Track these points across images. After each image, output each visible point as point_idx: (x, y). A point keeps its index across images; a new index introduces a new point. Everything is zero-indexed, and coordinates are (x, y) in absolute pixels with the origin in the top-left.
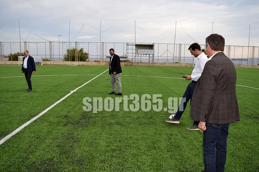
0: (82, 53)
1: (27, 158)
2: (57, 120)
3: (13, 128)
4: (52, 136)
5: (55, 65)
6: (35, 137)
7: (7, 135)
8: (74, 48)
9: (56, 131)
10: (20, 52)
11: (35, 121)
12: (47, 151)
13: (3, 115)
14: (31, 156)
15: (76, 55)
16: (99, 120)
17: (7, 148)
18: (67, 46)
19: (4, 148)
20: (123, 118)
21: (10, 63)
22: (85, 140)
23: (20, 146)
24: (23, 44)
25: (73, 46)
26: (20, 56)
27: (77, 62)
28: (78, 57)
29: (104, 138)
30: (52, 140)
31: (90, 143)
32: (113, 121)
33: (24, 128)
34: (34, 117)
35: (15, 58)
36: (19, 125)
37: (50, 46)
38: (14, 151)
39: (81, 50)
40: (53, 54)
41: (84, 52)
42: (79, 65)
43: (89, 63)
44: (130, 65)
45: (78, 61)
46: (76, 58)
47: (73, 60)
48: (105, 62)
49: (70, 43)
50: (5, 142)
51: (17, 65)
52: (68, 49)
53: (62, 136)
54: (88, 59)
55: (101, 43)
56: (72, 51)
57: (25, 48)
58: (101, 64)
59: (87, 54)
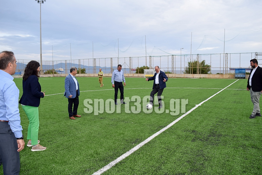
0: (204, 65)
1: (159, 168)
2: (184, 133)
3: (145, 136)
4: (181, 150)
5: (177, 77)
6: (165, 148)
7: (140, 142)
8: (196, 61)
9: (185, 145)
10: (145, 66)
11: (164, 132)
12: (178, 164)
13: (136, 123)
14: (163, 167)
15: (198, 67)
16: (230, 139)
17: (141, 155)
18: (189, 59)
19: (139, 154)
20: (260, 141)
21: (137, 75)
22: (216, 160)
23: (153, 155)
24: (148, 58)
25: (194, 59)
26: (145, 69)
27: (199, 74)
28: (200, 70)
29: (239, 161)
30: (182, 154)
31: (222, 165)
32: (247, 143)
33: (154, 138)
34: (163, 128)
35: (141, 71)
36: (150, 135)
37: (173, 59)
38: (147, 158)
39: (203, 63)
40: (175, 67)
41: (206, 64)
42: (200, 78)
43: (211, 76)
45: (200, 73)
46: (197, 70)
47: (195, 72)
48: (229, 74)
49: (192, 55)
50: (139, 149)
51: (143, 78)
52: (189, 62)
53: (191, 152)
54: (210, 72)
55: (225, 54)
56: (193, 64)
57: (150, 62)
58: (225, 76)
59: (209, 66)
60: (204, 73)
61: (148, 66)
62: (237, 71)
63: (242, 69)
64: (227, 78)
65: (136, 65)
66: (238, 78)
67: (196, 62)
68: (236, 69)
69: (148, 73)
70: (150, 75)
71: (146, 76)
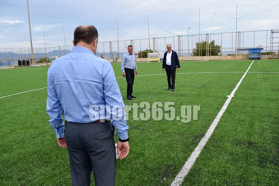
0: (213, 45)
5: (184, 61)
10: (148, 49)
15: (207, 49)
18: (197, 39)
21: (139, 60)
24: (151, 41)
26: (149, 52)
27: (208, 57)
28: (209, 51)
35: (144, 55)
37: (179, 40)
39: (213, 43)
40: (181, 49)
41: (215, 45)
42: (210, 60)
43: (222, 58)
44: (276, 58)
45: (209, 55)
46: (207, 52)
47: (204, 54)
48: (241, 55)
49: (200, 35)
51: (147, 62)
52: (197, 43)
54: (220, 53)
55: (237, 33)
56: (202, 45)
57: (154, 45)
58: (237, 58)
59: (219, 47)
60: (214, 54)
61: (152, 49)
62: (251, 51)
63: (256, 49)
64: (240, 60)
66: (253, 59)
67: (205, 42)
68: (249, 49)
69: (152, 57)
70: (154, 60)
71: (150, 60)
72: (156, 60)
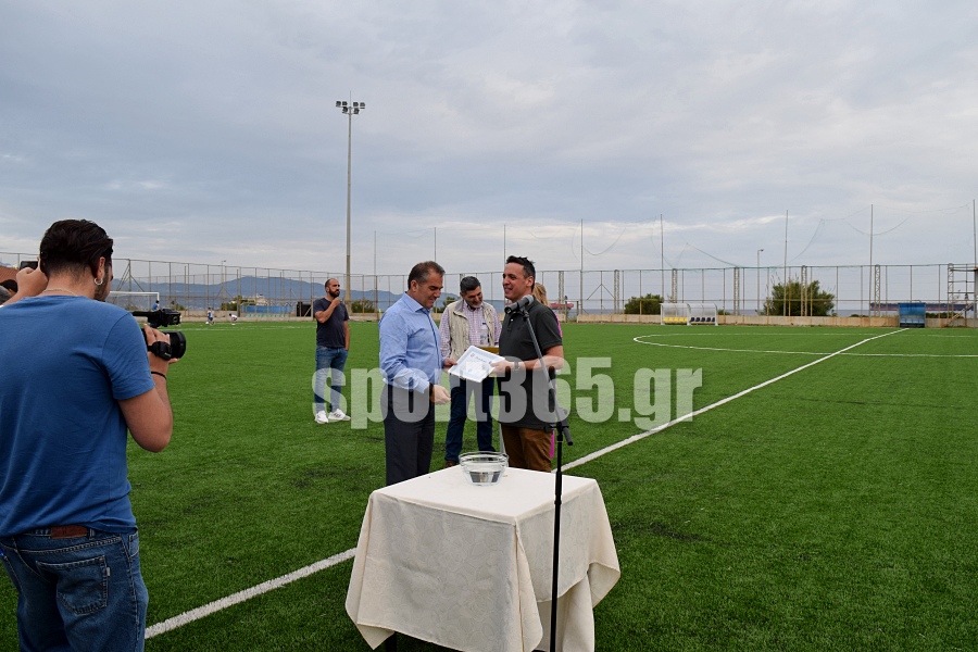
0: (815, 293)
5: (749, 325)
10: (662, 294)
15: (804, 299)
24: (668, 275)
25: (795, 276)
27: (806, 318)
28: (809, 307)
35: (650, 306)
37: (737, 279)
39: (814, 286)
40: (741, 298)
41: (820, 291)
42: (812, 326)
43: (838, 322)
44: (960, 326)
45: (809, 315)
46: (802, 306)
47: (795, 312)
48: (883, 317)
49: (787, 269)
51: (658, 326)
52: (777, 284)
54: (831, 310)
55: (873, 268)
56: (789, 290)
57: (673, 285)
58: (874, 322)
59: (829, 296)
60: (820, 313)
62: (905, 310)
63: (916, 305)
64: (878, 327)
65: (635, 290)
66: (908, 325)
67: (797, 285)
68: (901, 306)
69: (669, 313)
70: (676, 320)
71: (666, 319)
72: (681, 320)
